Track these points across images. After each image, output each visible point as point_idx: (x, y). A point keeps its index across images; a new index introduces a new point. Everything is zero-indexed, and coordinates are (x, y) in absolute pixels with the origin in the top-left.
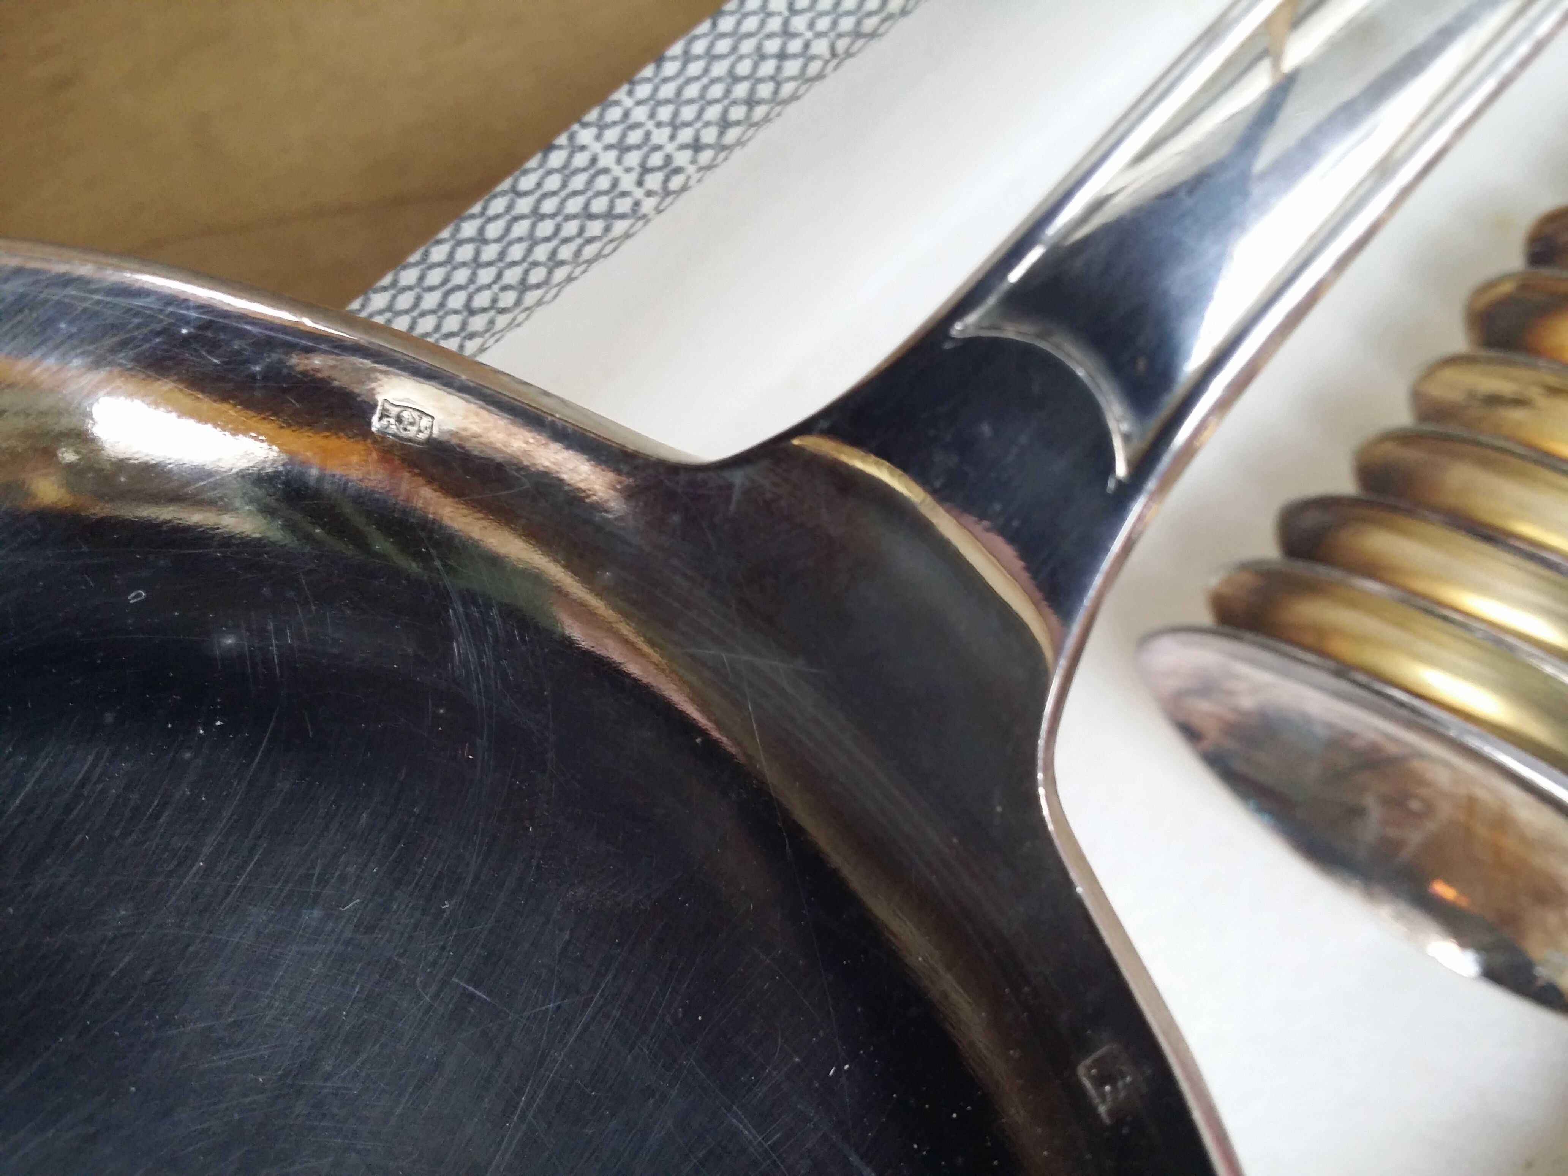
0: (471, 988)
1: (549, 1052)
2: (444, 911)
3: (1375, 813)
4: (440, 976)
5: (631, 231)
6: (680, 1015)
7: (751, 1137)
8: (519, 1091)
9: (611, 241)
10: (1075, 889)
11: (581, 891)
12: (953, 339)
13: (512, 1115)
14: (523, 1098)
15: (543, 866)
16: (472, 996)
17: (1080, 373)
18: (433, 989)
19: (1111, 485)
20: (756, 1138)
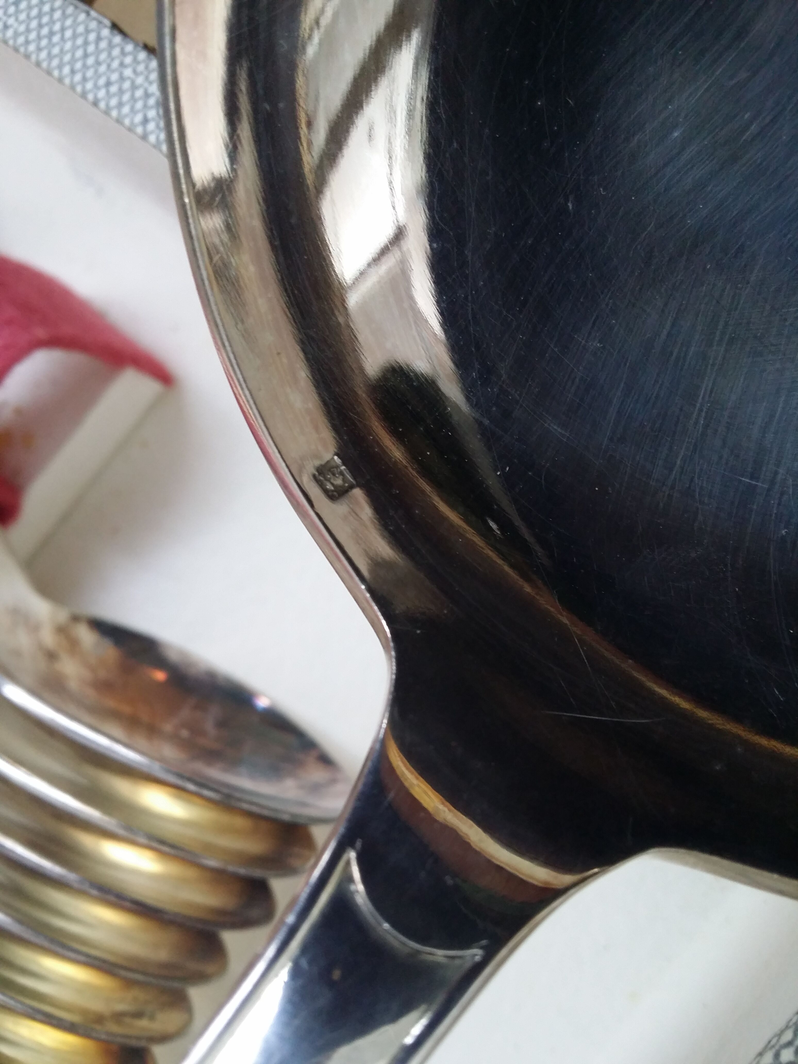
0: (754, 483)
1: (692, 454)
2: (785, 528)
3: (209, 726)
4: (777, 487)
5: (759, 1058)
6: (610, 489)
7: (552, 425)
8: (706, 426)
9: (773, 1046)
10: (365, 588)
11: (693, 555)
12: (481, 948)
13: (707, 412)
14: (702, 422)
15: (723, 567)
16: (752, 478)
17: (386, 926)
18: (779, 477)
19: (359, 844)
20: (549, 425)
